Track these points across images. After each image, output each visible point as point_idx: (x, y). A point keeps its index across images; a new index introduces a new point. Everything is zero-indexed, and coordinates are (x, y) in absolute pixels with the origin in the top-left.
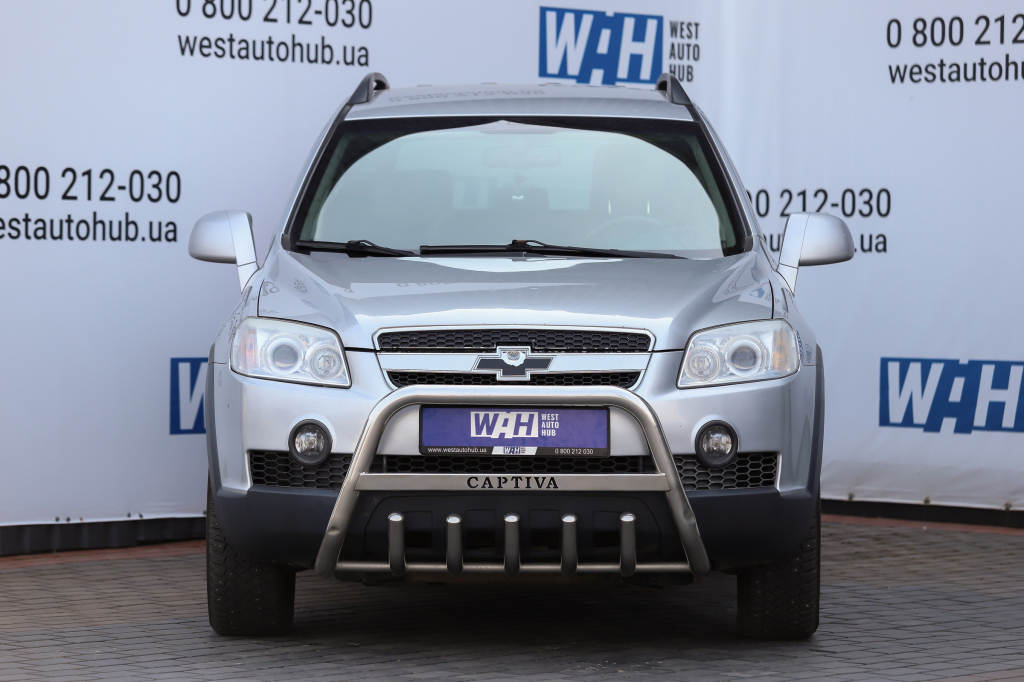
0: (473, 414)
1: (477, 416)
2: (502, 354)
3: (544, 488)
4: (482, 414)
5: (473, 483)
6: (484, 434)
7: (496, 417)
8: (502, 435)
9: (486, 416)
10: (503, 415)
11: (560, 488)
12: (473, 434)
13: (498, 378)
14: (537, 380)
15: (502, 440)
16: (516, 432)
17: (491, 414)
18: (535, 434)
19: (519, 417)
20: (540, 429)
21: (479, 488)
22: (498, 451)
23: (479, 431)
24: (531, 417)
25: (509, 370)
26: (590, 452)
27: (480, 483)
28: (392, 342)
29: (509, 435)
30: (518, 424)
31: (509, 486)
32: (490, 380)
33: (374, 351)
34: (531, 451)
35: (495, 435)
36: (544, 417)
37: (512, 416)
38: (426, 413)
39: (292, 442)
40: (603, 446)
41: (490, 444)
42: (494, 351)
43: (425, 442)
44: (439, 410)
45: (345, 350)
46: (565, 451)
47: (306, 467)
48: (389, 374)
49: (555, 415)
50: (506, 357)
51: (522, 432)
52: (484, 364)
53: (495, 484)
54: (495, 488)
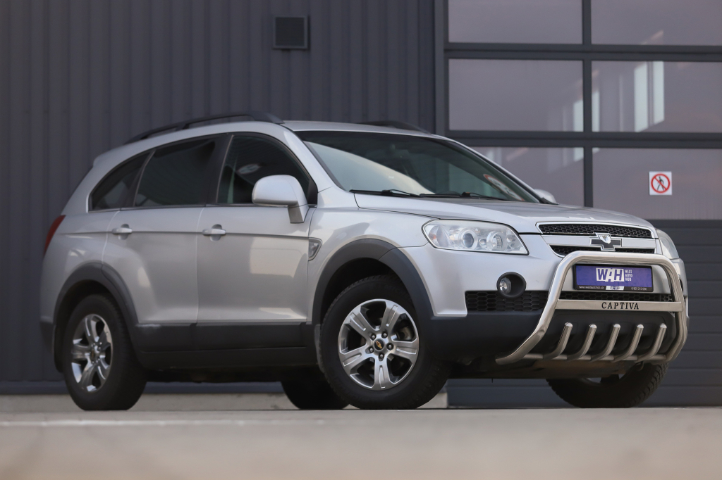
0: (597, 269)
1: (599, 270)
2: (599, 236)
3: (633, 309)
4: (601, 269)
5: (604, 305)
6: (602, 280)
7: (607, 270)
8: (610, 280)
9: (603, 270)
10: (609, 270)
11: (640, 309)
12: (598, 279)
14: (617, 250)
15: (609, 283)
16: (615, 279)
17: (605, 269)
18: (623, 280)
19: (616, 271)
20: (625, 277)
21: (607, 309)
22: (608, 288)
23: (600, 278)
24: (621, 271)
25: (606, 246)
26: (646, 289)
27: (607, 306)
28: (547, 229)
29: (613, 280)
30: (616, 275)
31: (619, 308)
32: (598, 249)
33: (540, 234)
34: (622, 288)
35: (607, 280)
36: (626, 271)
37: (613, 270)
38: (578, 268)
39: (498, 286)
40: (651, 286)
41: (604, 285)
42: (595, 235)
43: (578, 283)
44: (583, 267)
45: (518, 234)
46: (635, 289)
47: (509, 299)
48: (551, 246)
49: (631, 271)
50: (602, 238)
51: (618, 279)
52: (594, 242)
53: (613, 307)
54: (613, 309)
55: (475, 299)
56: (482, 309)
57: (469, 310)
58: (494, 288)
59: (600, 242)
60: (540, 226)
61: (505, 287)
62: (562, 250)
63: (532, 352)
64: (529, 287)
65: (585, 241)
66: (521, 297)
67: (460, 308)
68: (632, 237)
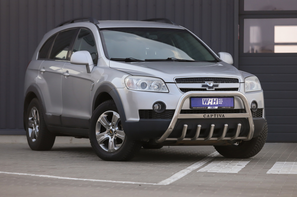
0: (203, 99)
1: (204, 100)
3: (221, 117)
4: (205, 99)
5: (205, 116)
6: (206, 104)
7: (208, 100)
8: (210, 104)
9: (206, 100)
10: (210, 99)
11: (225, 117)
12: (203, 104)
13: (207, 90)
14: (216, 90)
15: (210, 105)
16: (213, 103)
17: (207, 99)
18: (217, 104)
19: (213, 100)
20: (218, 102)
21: (206, 118)
22: (209, 108)
24: (216, 99)
25: (210, 87)
26: (230, 108)
27: (207, 116)
28: (179, 81)
29: (211, 104)
30: (213, 101)
31: (213, 117)
32: (205, 90)
33: (175, 83)
34: (216, 108)
35: (208, 104)
36: (219, 99)
37: (212, 99)
38: (192, 99)
39: (153, 107)
40: (232, 106)
41: (207, 106)
42: (205, 83)
43: (192, 106)
44: (195, 98)
45: (165, 83)
46: (224, 108)
47: (158, 113)
48: (180, 89)
49: (222, 99)
50: (208, 84)
51: (214, 103)
52: (203, 86)
53: (210, 116)
54: (210, 117)
55: (143, 113)
56: (146, 118)
57: (140, 118)
58: (151, 108)
59: (207, 86)
60: (176, 79)
61: (157, 106)
62: (184, 90)
63: (169, 137)
64: (167, 108)
65: (199, 86)
66: (164, 111)
67: (136, 117)
68: (226, 83)
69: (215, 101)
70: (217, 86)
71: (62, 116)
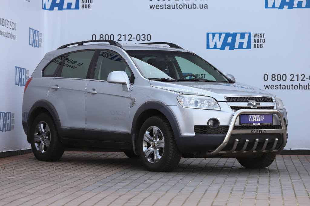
0: (249, 116)
1: (250, 116)
2: (251, 102)
3: (264, 133)
4: (251, 116)
5: (252, 132)
6: (251, 121)
7: (253, 116)
8: (254, 121)
10: (254, 116)
11: (267, 133)
13: (252, 108)
14: (259, 108)
15: (254, 122)
16: (257, 120)
17: (252, 116)
18: (260, 120)
19: (257, 116)
20: (261, 119)
21: (253, 133)
22: (254, 124)
23: (250, 120)
24: (259, 116)
25: (254, 106)
26: (269, 124)
27: (253, 132)
28: (229, 99)
29: (256, 121)
30: (257, 118)
31: (258, 132)
32: (250, 108)
33: (226, 102)
34: (259, 124)
35: (253, 121)
36: (261, 116)
37: (256, 116)
38: (241, 116)
39: (208, 123)
40: (272, 123)
41: (252, 122)
42: (249, 101)
43: (241, 123)
44: (243, 115)
45: (217, 101)
46: (265, 124)
47: (212, 129)
48: (230, 107)
49: (263, 116)
50: (252, 103)
51: (258, 120)
52: (248, 104)
53: (256, 132)
54: (256, 133)
55: (198, 129)
56: (201, 133)
57: (195, 133)
58: (206, 124)
59: (251, 104)
60: (226, 98)
61: (211, 124)
62: (235, 108)
63: (222, 150)
64: (221, 124)
65: (245, 104)
66: (217, 128)
67: (192, 133)
68: (265, 102)
69: (258, 118)
70: (259, 104)
71: (85, 130)
